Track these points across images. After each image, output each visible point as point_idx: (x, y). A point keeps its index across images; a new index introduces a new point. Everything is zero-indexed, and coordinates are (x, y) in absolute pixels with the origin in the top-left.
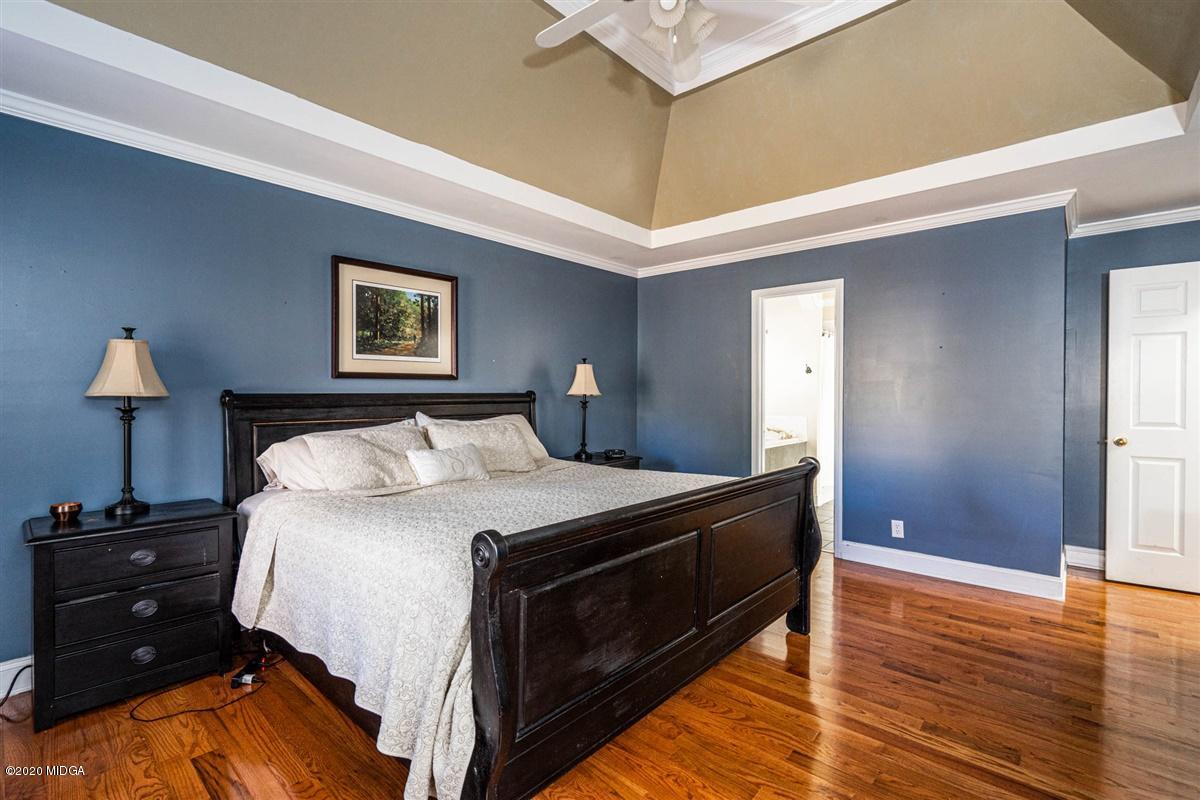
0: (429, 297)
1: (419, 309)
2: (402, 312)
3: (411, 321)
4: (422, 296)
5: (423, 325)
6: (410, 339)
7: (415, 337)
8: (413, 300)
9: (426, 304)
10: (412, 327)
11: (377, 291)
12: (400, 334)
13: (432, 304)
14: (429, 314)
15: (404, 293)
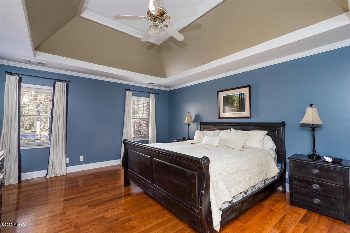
0: (242, 94)
1: (238, 98)
2: (234, 100)
3: (236, 102)
4: (239, 94)
5: (240, 102)
6: (236, 107)
7: (237, 106)
8: (237, 96)
9: (241, 96)
10: (236, 104)
11: (227, 96)
12: (233, 106)
13: (242, 96)
14: (242, 99)
15: (234, 95)
